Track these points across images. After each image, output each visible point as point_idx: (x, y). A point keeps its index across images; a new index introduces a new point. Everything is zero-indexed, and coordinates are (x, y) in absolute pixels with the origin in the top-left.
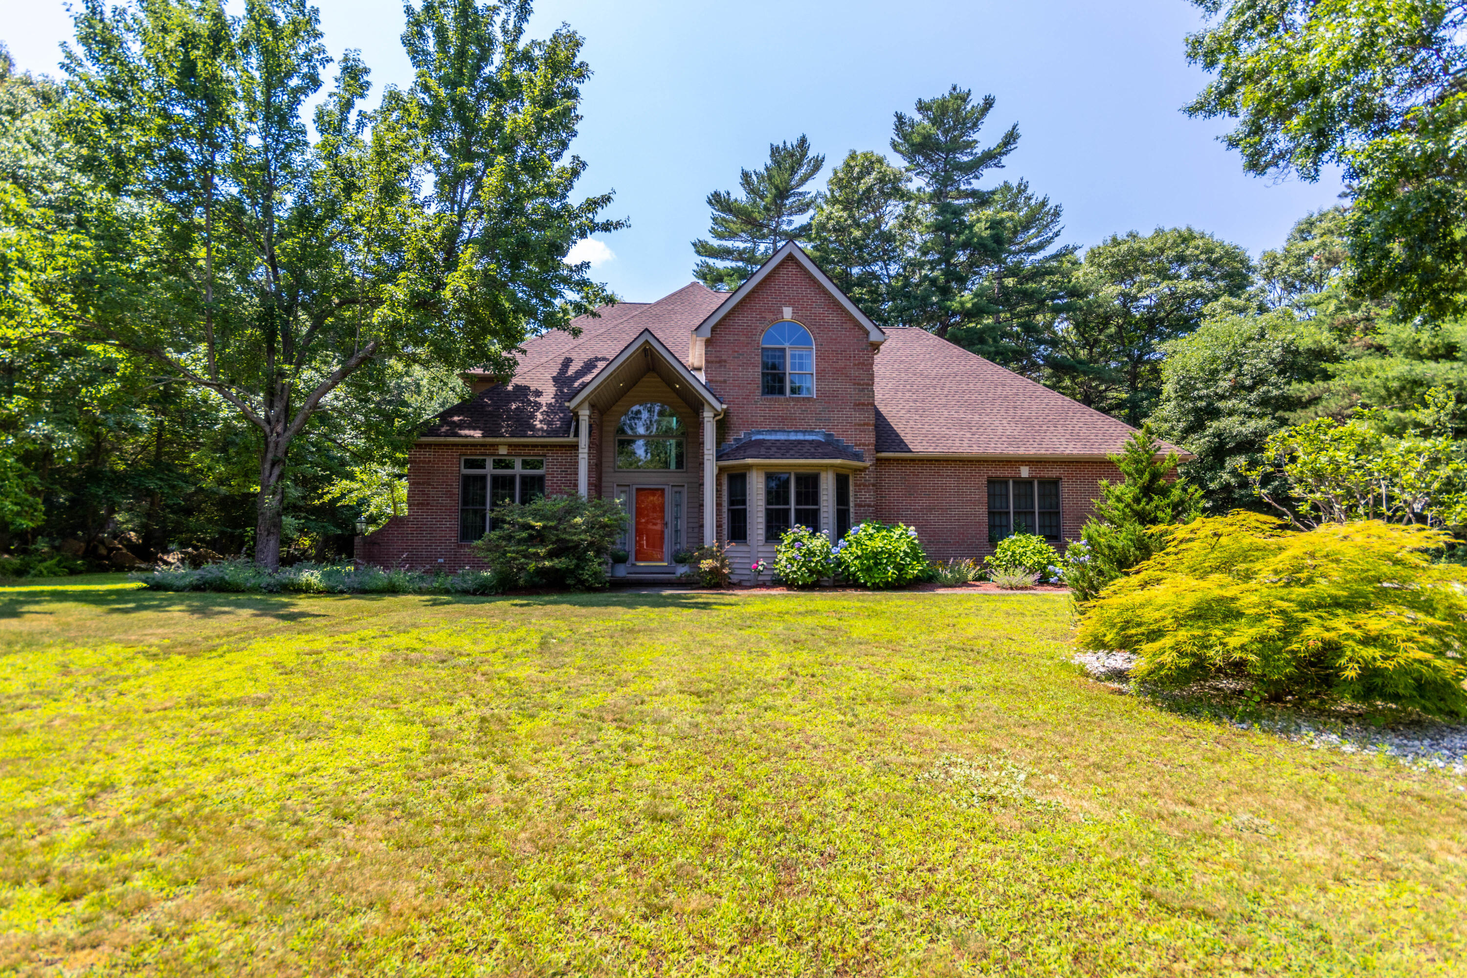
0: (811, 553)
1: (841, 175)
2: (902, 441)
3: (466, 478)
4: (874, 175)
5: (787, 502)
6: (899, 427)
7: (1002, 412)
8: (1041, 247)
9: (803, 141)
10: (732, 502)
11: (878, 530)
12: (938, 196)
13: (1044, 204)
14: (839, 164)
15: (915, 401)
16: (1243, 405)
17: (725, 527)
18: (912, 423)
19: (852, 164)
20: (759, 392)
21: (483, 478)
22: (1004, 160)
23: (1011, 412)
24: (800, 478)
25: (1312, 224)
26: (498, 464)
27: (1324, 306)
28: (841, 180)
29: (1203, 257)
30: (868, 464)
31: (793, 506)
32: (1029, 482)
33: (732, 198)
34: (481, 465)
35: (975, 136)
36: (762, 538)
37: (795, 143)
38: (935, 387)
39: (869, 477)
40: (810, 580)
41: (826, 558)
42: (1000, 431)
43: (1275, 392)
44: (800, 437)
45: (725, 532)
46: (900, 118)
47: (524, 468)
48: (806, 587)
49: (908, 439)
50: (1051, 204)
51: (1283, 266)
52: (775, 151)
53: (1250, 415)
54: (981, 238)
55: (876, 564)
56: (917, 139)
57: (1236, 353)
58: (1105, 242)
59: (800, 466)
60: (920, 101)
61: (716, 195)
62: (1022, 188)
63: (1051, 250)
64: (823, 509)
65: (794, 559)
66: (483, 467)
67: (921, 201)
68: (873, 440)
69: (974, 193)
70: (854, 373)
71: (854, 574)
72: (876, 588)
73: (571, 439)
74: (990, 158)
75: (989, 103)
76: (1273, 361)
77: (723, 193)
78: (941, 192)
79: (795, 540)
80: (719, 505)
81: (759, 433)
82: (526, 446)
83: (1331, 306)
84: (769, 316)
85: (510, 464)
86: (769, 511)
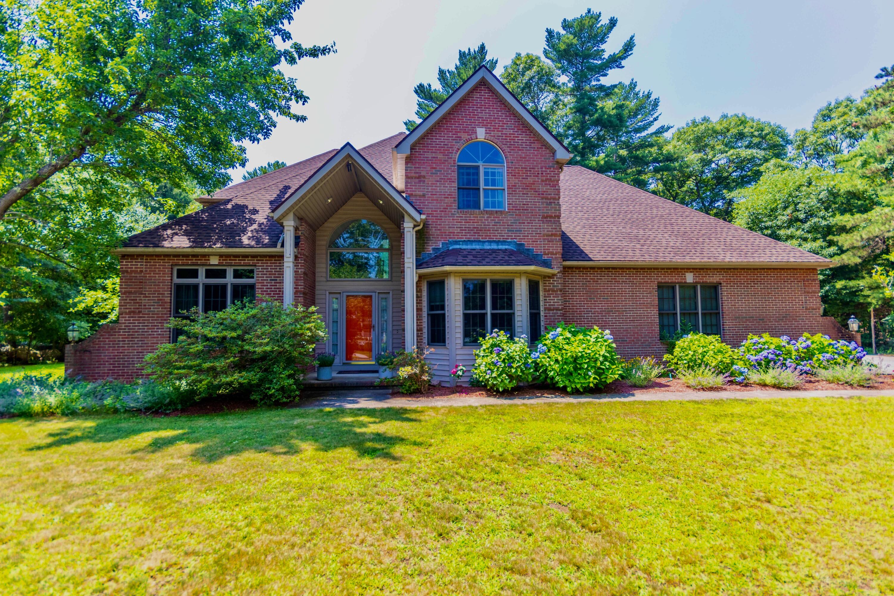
0: (510, 359)
1: (510, 70)
2: (582, 252)
3: (179, 288)
4: (535, 69)
5: (483, 306)
6: (577, 240)
7: (662, 227)
8: (645, 128)
9: (482, 47)
10: (431, 308)
11: (574, 334)
12: (578, 88)
13: (648, 96)
14: (509, 62)
15: (587, 219)
16: (799, 233)
17: (425, 330)
18: (588, 236)
19: (518, 62)
20: (455, 206)
21: (196, 287)
22: (623, 63)
23: (669, 227)
24: (495, 285)
25: (830, 111)
26: (210, 274)
27: (853, 162)
28: (510, 74)
29: (756, 133)
30: (555, 271)
31: (489, 310)
32: (693, 287)
33: (433, 88)
34: (194, 274)
35: (603, 47)
36: (460, 341)
37: (477, 49)
38: (601, 208)
39: (557, 283)
40: (510, 386)
41: (526, 364)
42: (664, 243)
43: (824, 223)
44: (494, 246)
45: (425, 335)
46: (550, 33)
47: (235, 277)
48: (507, 393)
49: (587, 250)
50: (653, 97)
51: (812, 139)
52: (462, 55)
53: (805, 240)
54: (610, 116)
55: (576, 369)
56: (562, 47)
57: (790, 195)
58: (687, 124)
59: (495, 272)
60: (565, 20)
61: (421, 86)
62: (633, 85)
63: (652, 129)
64: (517, 313)
65: (495, 364)
66: (196, 276)
67: (565, 93)
68: (560, 250)
69: (601, 88)
70: (542, 188)
71: (552, 378)
72: (576, 393)
73: (278, 249)
74: (614, 61)
75: (613, 23)
76: (820, 200)
77: (425, 85)
78: (579, 86)
79: (493, 346)
80: (419, 310)
81: (456, 243)
82: (236, 256)
83: (859, 162)
84: (465, 136)
85: (222, 274)
86: (466, 317)
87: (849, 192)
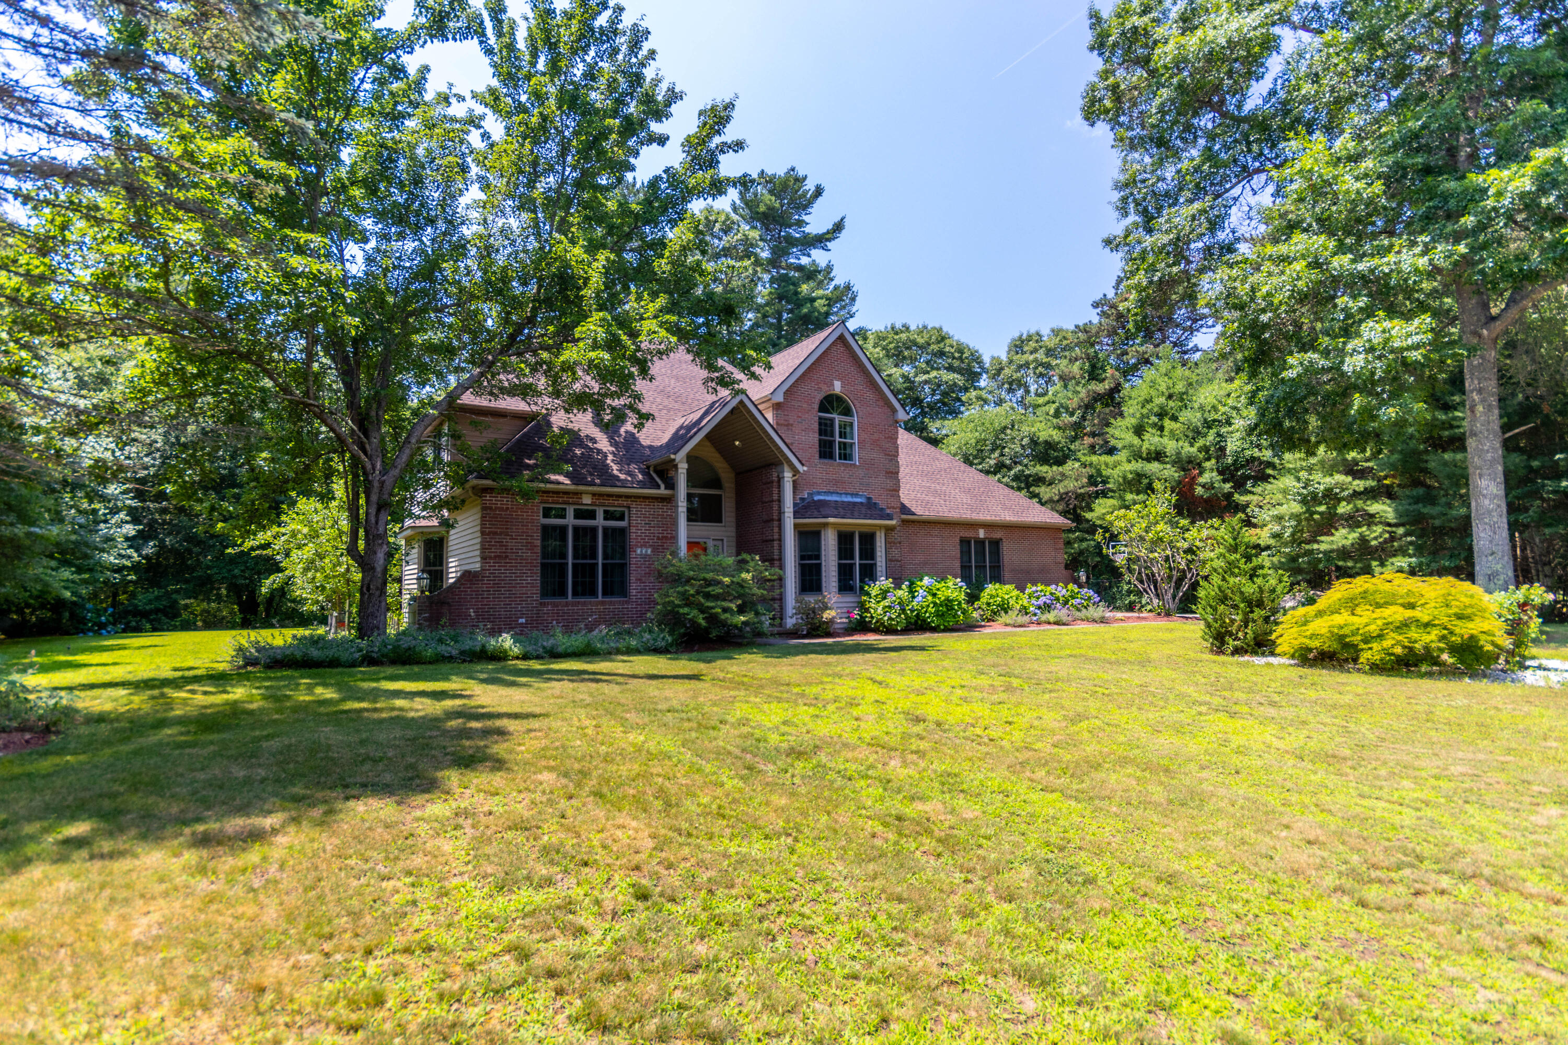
2: (904, 505)
3: (546, 527)
5: (852, 558)
10: (802, 558)
12: (774, 263)
13: (847, 287)
20: (817, 456)
22: (831, 245)
24: (860, 537)
25: (1023, 343)
29: (956, 355)
31: (857, 560)
32: (984, 542)
35: (806, 218)
36: (836, 590)
43: (1027, 472)
44: (849, 499)
47: (605, 519)
50: (852, 290)
51: (1007, 371)
56: (762, 208)
57: (996, 436)
58: (887, 329)
59: (859, 525)
60: (762, 171)
64: (879, 564)
66: (565, 517)
68: (899, 505)
70: (884, 444)
73: (663, 491)
74: (820, 241)
75: (820, 191)
76: (1023, 447)
81: (819, 493)
82: (610, 495)
83: (1052, 409)
84: (825, 388)
85: (591, 515)
86: (840, 565)
87: (1046, 442)
